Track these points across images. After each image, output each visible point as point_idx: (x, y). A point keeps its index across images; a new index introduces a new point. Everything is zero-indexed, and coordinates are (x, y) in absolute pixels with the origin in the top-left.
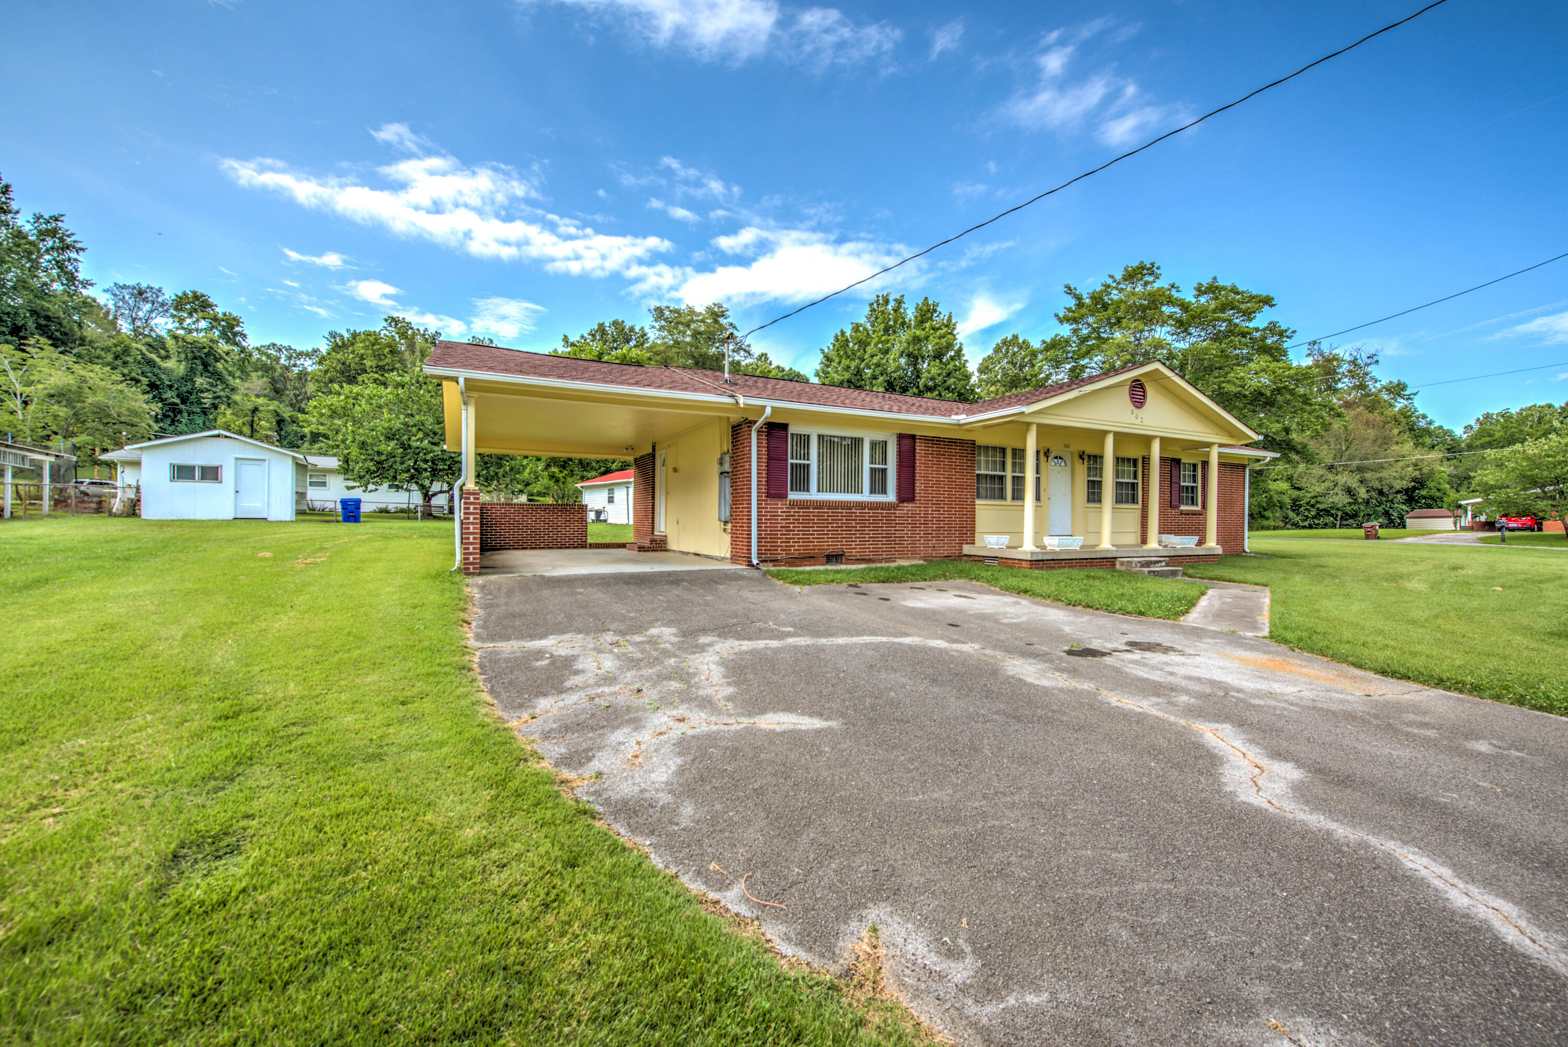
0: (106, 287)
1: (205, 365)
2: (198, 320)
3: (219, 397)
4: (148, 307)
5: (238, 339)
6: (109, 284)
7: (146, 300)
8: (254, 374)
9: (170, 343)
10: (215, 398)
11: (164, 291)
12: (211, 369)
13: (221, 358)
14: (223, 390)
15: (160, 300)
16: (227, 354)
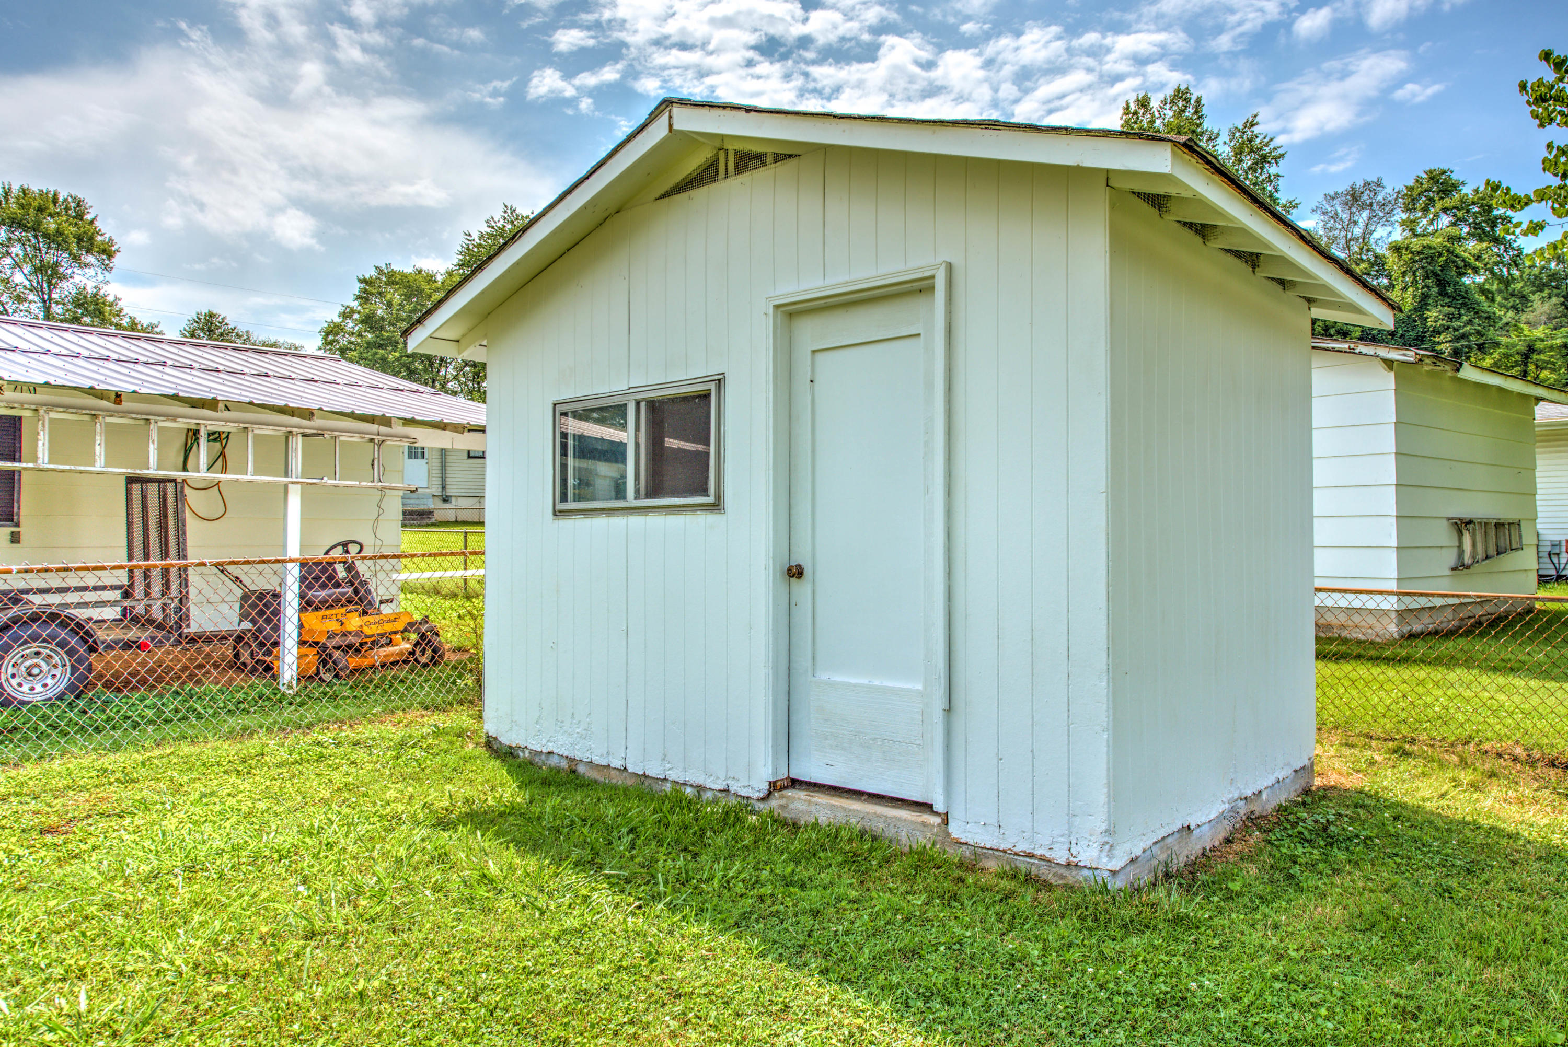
0: (1314, 204)
1: (1442, 284)
2: (1436, 216)
3: (1464, 336)
4: (1365, 214)
5: (1499, 231)
6: (1318, 198)
7: (1363, 207)
8: (1536, 297)
9: (1392, 260)
10: (1457, 339)
11: (1385, 182)
12: (1450, 290)
13: (1467, 265)
14: (1470, 322)
15: (1380, 198)
16: (1478, 258)
